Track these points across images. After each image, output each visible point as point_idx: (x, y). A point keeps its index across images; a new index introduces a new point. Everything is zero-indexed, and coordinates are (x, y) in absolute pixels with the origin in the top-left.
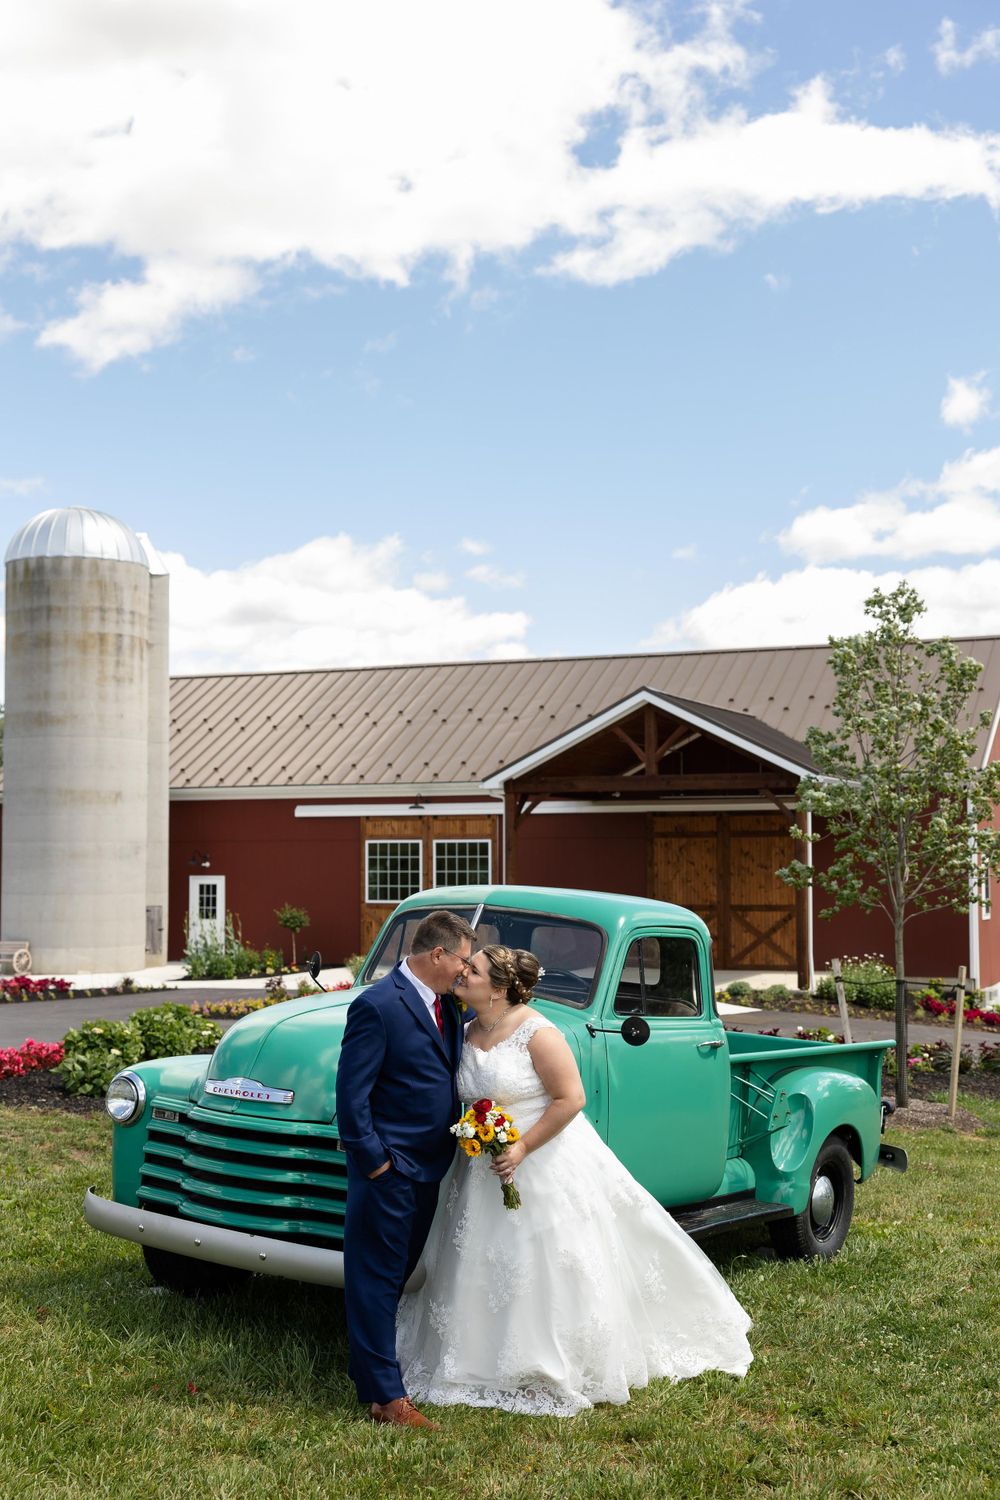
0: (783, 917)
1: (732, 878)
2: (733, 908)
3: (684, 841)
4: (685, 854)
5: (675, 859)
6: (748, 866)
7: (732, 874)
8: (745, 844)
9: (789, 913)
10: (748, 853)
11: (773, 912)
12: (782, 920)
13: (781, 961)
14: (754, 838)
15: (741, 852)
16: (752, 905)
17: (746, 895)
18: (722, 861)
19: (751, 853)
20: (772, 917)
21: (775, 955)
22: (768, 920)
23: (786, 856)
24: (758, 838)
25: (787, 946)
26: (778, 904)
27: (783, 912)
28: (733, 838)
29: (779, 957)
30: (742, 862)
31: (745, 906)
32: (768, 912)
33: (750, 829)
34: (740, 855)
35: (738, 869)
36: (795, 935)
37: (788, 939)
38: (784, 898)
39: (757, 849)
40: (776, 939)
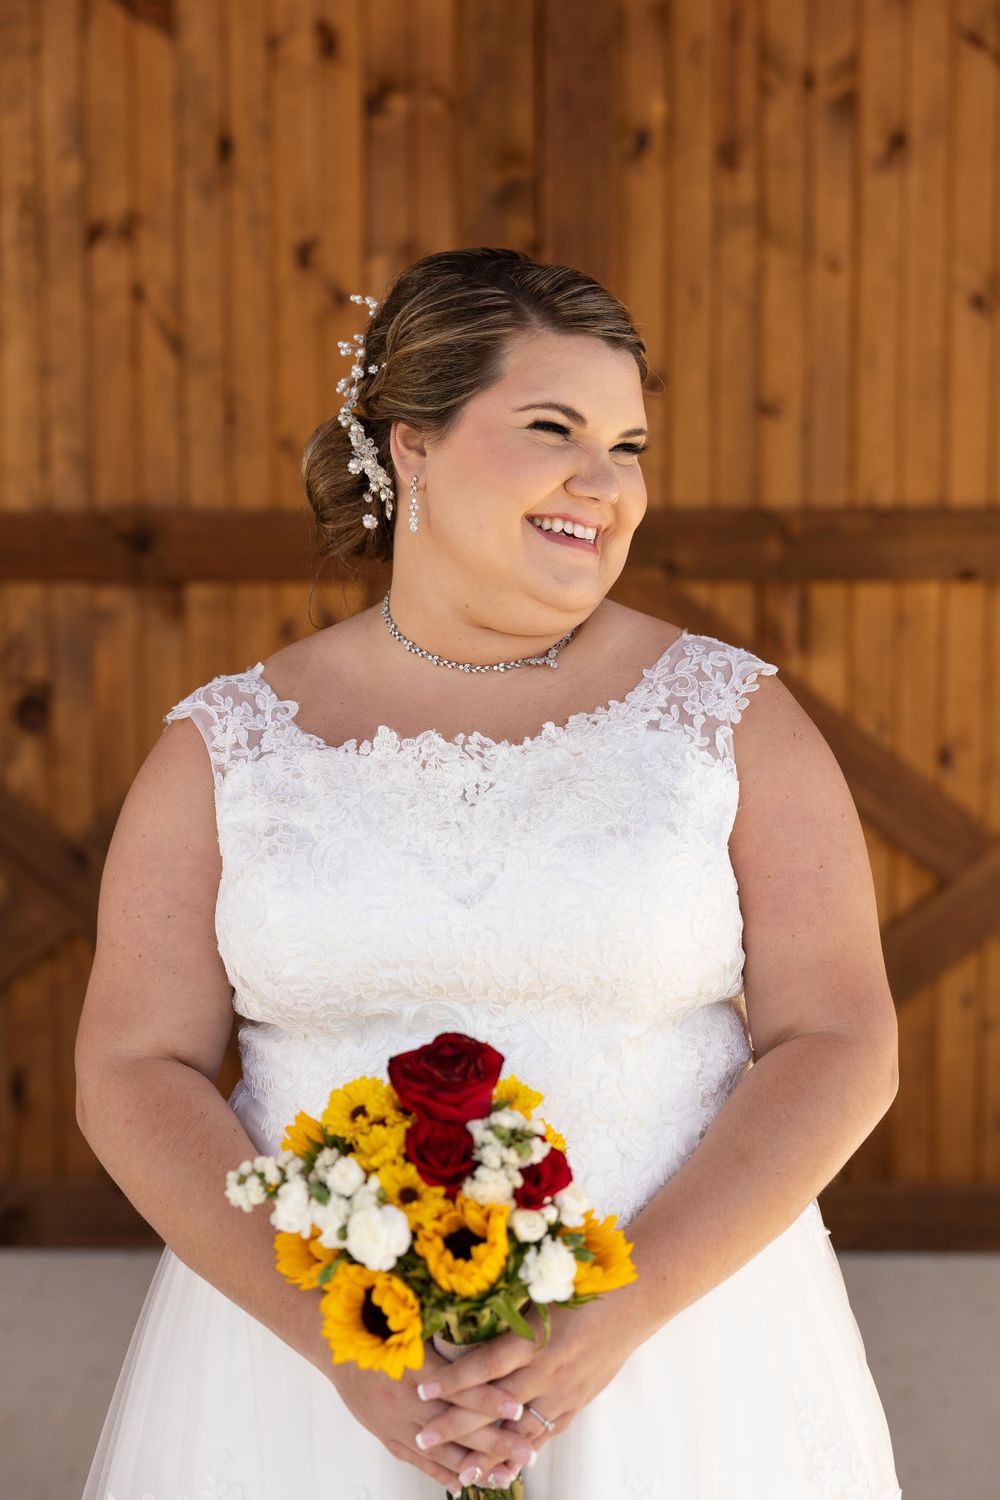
6: (842, 46)
7: (642, 140)
16: (886, 512)
17: (808, 393)
31: (785, 526)
35: (723, 79)
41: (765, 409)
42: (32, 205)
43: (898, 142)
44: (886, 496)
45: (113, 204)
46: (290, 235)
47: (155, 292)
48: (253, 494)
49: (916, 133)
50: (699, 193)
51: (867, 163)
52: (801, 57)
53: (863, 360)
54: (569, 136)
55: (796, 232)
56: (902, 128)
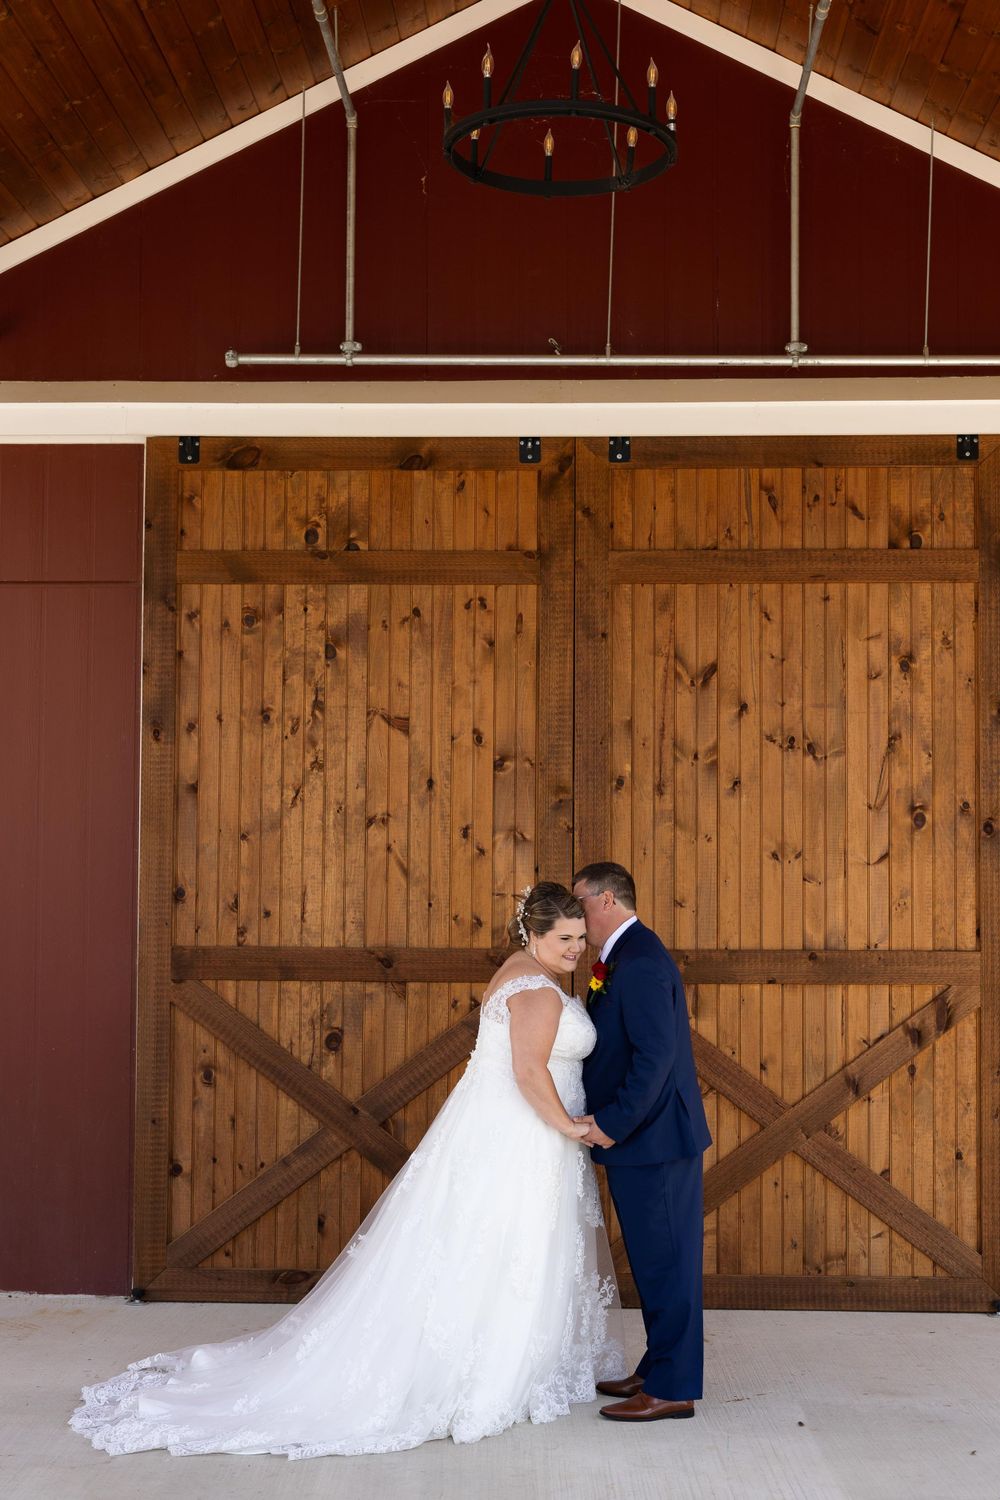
0: (902, 1013)
1: (622, 802)
3: (355, 597)
4: (357, 674)
5: (301, 702)
6: (711, 742)
7: (620, 782)
8: (697, 618)
9: (937, 992)
10: (713, 668)
11: (851, 987)
12: (900, 1031)
13: (891, 1260)
14: (746, 587)
15: (671, 661)
16: (734, 951)
17: (697, 896)
18: (562, 713)
19: (728, 672)
20: (845, 1014)
21: (855, 1225)
22: (818, 1030)
23: (928, 687)
24: (770, 589)
25: (923, 1176)
26: (876, 946)
27: (906, 990)
28: (627, 588)
29: (879, 1235)
30: (674, 717)
31: (687, 957)
32: (823, 986)
33: (728, 542)
34: (666, 677)
35: (657, 755)
36: (972, 1115)
37: (929, 1136)
38: (908, 913)
39: (765, 648)
40: (864, 1138)
41: (677, 903)
42: (341, 809)
43: (737, 783)
44: (734, 945)
45: (379, 810)
46: (459, 824)
47: (395, 847)
48: (440, 942)
49: (743, 780)
50: (648, 806)
51: (722, 793)
52: (693, 745)
53: (722, 881)
54: (587, 780)
55: (691, 823)
56: (739, 777)
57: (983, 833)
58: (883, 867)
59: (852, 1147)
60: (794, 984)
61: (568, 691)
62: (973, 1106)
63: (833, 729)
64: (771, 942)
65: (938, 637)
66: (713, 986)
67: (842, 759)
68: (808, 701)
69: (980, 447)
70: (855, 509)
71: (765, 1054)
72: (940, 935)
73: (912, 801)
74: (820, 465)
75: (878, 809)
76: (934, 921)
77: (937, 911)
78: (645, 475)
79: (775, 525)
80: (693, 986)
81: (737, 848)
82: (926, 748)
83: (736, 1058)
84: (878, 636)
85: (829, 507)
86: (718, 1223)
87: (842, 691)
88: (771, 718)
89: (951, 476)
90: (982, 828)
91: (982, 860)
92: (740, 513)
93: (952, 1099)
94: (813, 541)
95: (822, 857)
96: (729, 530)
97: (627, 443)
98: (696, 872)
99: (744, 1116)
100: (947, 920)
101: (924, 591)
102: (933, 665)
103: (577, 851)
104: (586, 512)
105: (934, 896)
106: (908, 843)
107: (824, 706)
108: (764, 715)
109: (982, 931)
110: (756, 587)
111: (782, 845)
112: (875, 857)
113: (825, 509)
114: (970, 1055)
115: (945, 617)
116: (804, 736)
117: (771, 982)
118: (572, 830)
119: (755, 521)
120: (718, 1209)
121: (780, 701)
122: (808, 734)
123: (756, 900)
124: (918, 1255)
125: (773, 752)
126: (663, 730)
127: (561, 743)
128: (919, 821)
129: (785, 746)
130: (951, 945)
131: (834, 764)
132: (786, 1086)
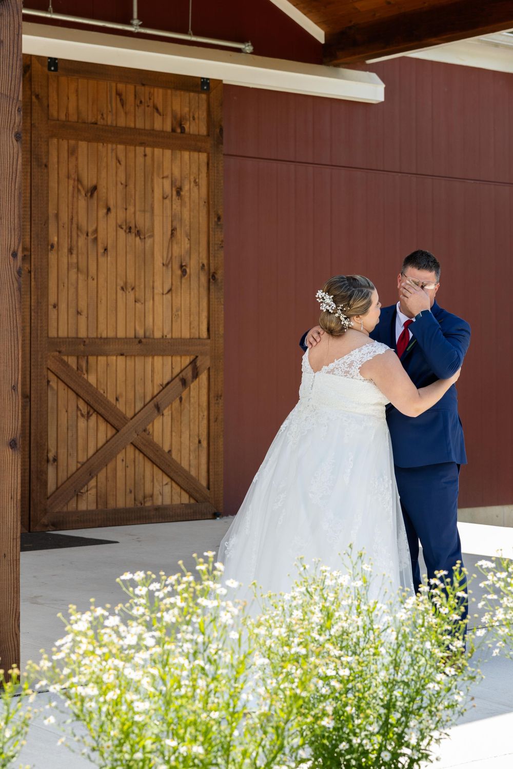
0: (177, 370)
1: (52, 256)
2: (57, 344)
6: (94, 227)
7: (52, 246)
8: (88, 160)
9: (191, 360)
10: (95, 188)
11: (156, 358)
12: (177, 380)
13: (172, 496)
14: (110, 146)
15: (76, 183)
16: (105, 339)
17: (88, 309)
18: (25, 207)
19: (102, 190)
20: (153, 371)
21: (157, 479)
22: (141, 379)
23: (188, 204)
24: (121, 147)
25: (185, 452)
26: (166, 336)
27: (178, 358)
28: (55, 140)
29: (167, 484)
30: (77, 213)
31: (85, 342)
32: (143, 357)
33: (102, 120)
34: (73, 191)
35: (69, 233)
36: (205, 422)
37: (188, 432)
38: (179, 320)
39: (118, 179)
40: (161, 435)
41: (78, 313)
43: (106, 250)
44: (104, 335)
49: (109, 248)
50: (65, 261)
51: (99, 254)
52: (86, 228)
53: (99, 301)
54: (38, 245)
55: (85, 270)
56: (107, 247)
57: (211, 280)
58: (169, 296)
59: (155, 440)
60: (131, 356)
61: (28, 195)
62: (206, 417)
63: (148, 224)
64: (121, 334)
65: (192, 180)
66: (95, 357)
67: (152, 239)
68: (137, 208)
69: (211, 84)
70: (157, 110)
71: (118, 393)
72: (193, 331)
73: (181, 263)
74: (143, 85)
75: (167, 266)
76: (190, 324)
77: (192, 319)
78: (63, 79)
79: (123, 114)
80: (86, 357)
81: (106, 284)
82: (187, 236)
83: (105, 395)
84: (167, 177)
85: (146, 108)
86: (97, 483)
87: (152, 204)
88: (121, 215)
89: (197, 98)
90: (211, 277)
91: (211, 293)
92: (107, 106)
93: (197, 414)
94: (139, 125)
95: (143, 290)
96: (102, 115)
97: (57, 61)
98: (87, 297)
99: (109, 425)
100: (195, 324)
101: (186, 154)
102: (190, 193)
103: (33, 283)
104: (37, 96)
105: (190, 311)
106: (179, 283)
107: (144, 211)
108: (118, 214)
109: (211, 329)
110: (114, 146)
111: (126, 283)
112: (165, 291)
113: (145, 109)
114: (204, 391)
115: (195, 170)
116: (136, 227)
117: (122, 355)
118: (30, 272)
119: (114, 111)
120: (97, 476)
121: (125, 207)
122: (137, 225)
123: (114, 312)
124: (183, 493)
125: (122, 233)
126: (72, 219)
127: (25, 223)
128: (184, 272)
129: (127, 231)
130: (197, 336)
131: (149, 242)
132: (127, 409)
